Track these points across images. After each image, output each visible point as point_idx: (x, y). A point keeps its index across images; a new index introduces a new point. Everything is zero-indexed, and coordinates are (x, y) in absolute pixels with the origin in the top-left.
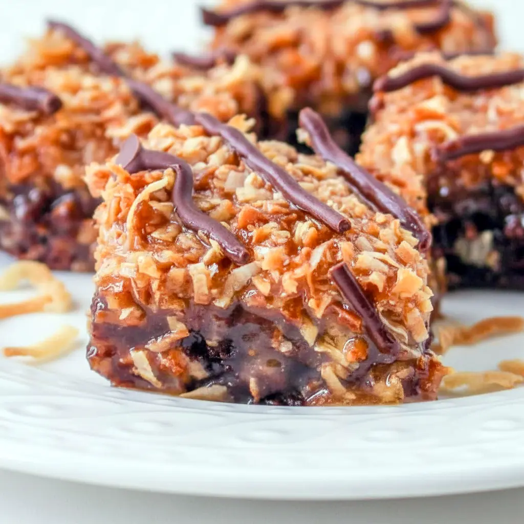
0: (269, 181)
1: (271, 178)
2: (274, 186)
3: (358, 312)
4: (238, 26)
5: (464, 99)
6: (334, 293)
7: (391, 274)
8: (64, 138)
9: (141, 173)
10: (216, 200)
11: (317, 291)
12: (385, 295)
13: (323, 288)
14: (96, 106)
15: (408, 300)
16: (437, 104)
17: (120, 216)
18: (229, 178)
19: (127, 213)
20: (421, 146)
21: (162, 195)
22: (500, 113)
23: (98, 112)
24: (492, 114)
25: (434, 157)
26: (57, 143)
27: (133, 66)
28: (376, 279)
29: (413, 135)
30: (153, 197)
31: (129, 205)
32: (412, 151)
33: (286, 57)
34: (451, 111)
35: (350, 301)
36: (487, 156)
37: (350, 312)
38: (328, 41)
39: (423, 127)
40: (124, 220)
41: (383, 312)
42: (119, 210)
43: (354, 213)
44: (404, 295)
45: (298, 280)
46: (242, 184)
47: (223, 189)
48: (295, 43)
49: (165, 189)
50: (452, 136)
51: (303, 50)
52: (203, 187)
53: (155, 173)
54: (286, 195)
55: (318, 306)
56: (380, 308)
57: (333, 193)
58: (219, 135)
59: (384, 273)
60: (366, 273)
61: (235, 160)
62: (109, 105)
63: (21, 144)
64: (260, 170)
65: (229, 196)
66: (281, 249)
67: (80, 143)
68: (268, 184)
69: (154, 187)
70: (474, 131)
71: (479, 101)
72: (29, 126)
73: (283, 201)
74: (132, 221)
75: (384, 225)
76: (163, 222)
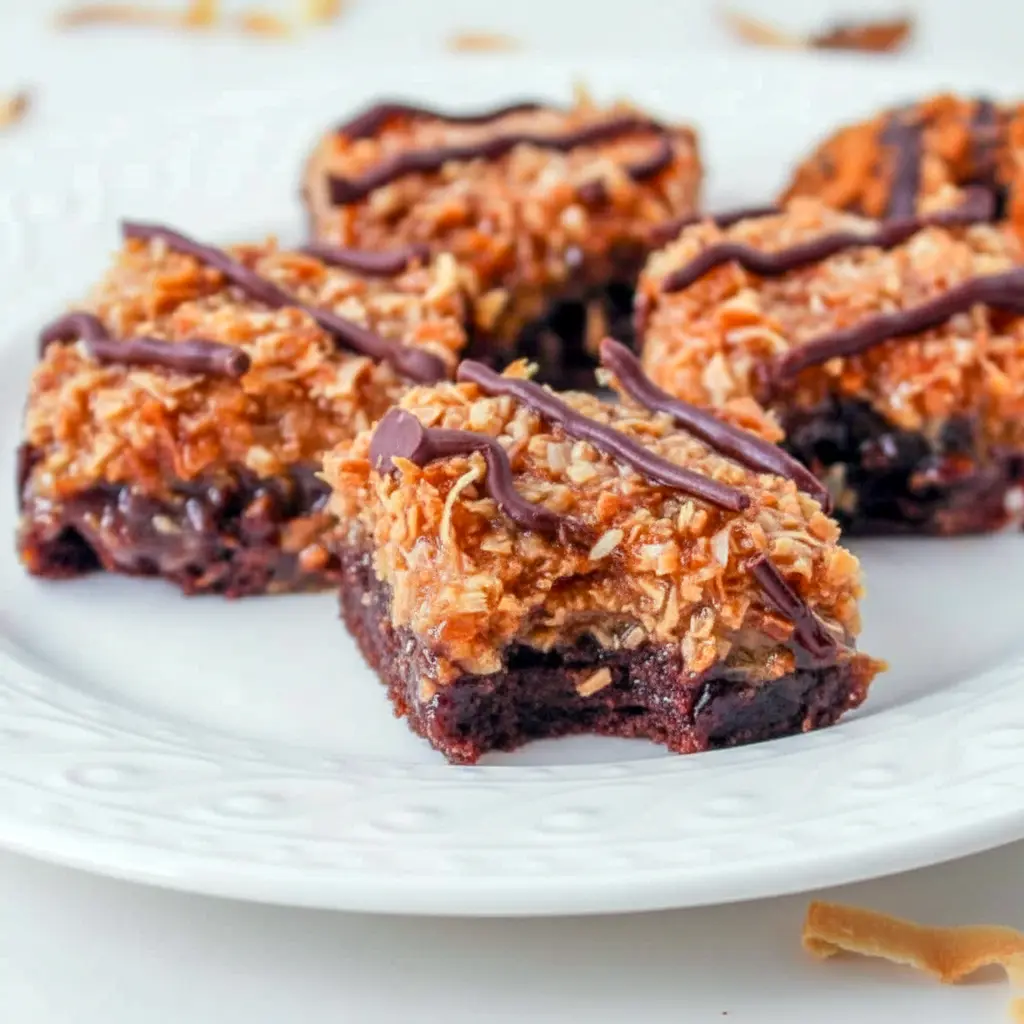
0: (604, 451)
1: (605, 445)
2: (614, 457)
3: (788, 613)
4: (382, 200)
5: (771, 288)
6: (749, 593)
7: (816, 556)
8: (253, 408)
9: (437, 463)
10: (546, 486)
11: (729, 593)
12: (815, 586)
13: (737, 588)
14: (284, 354)
15: (842, 588)
16: (746, 301)
17: (425, 528)
18: (548, 452)
19: (438, 523)
20: (743, 365)
21: (473, 492)
22: (829, 303)
23: (288, 364)
24: (816, 305)
25: (763, 377)
26: (243, 416)
27: (294, 285)
28: (802, 566)
29: (728, 349)
30: (463, 496)
31: (439, 513)
32: (731, 372)
33: (464, 239)
34: (766, 307)
35: (774, 599)
36: (835, 366)
37: (777, 615)
38: (517, 209)
39: (738, 336)
40: (434, 533)
41: (815, 606)
42: (422, 519)
43: (732, 479)
44: (837, 583)
45: (703, 585)
46: (569, 460)
47: (547, 470)
48: (470, 220)
49: (474, 483)
50: (781, 348)
51: (484, 227)
52: (519, 470)
53: (457, 461)
54: (637, 468)
55: (735, 612)
56: (812, 603)
57: (690, 456)
58: (506, 392)
59: (808, 556)
60: (788, 560)
61: (544, 425)
62: (301, 352)
63: (191, 425)
64: (588, 438)
65: (557, 479)
66: (671, 544)
67: (273, 412)
68: (605, 456)
69: (464, 481)
70: (807, 335)
71: (793, 286)
72: (197, 397)
73: (636, 477)
74: (450, 533)
75: (776, 489)
76: (486, 528)
